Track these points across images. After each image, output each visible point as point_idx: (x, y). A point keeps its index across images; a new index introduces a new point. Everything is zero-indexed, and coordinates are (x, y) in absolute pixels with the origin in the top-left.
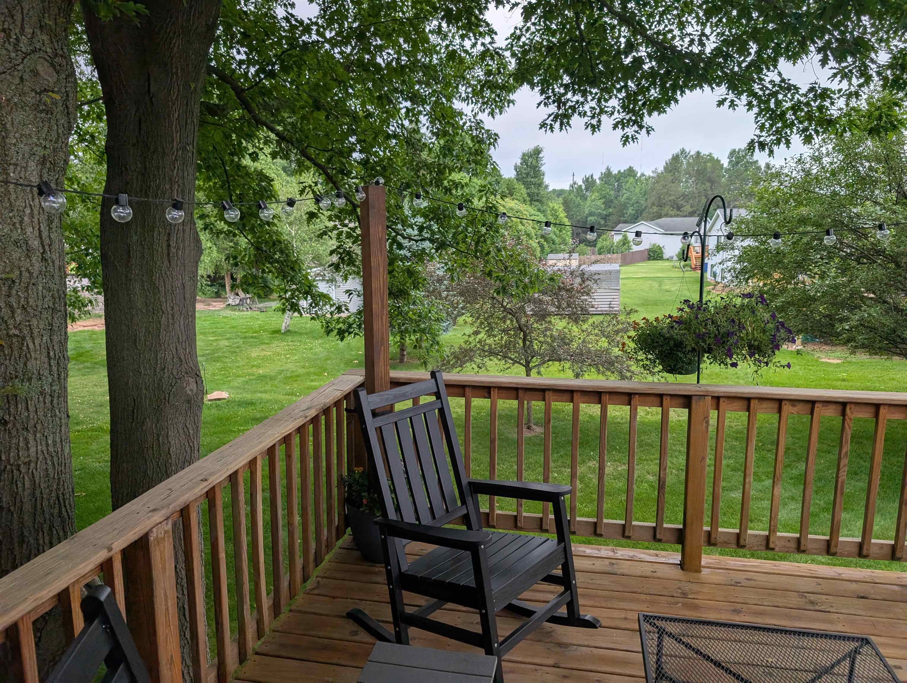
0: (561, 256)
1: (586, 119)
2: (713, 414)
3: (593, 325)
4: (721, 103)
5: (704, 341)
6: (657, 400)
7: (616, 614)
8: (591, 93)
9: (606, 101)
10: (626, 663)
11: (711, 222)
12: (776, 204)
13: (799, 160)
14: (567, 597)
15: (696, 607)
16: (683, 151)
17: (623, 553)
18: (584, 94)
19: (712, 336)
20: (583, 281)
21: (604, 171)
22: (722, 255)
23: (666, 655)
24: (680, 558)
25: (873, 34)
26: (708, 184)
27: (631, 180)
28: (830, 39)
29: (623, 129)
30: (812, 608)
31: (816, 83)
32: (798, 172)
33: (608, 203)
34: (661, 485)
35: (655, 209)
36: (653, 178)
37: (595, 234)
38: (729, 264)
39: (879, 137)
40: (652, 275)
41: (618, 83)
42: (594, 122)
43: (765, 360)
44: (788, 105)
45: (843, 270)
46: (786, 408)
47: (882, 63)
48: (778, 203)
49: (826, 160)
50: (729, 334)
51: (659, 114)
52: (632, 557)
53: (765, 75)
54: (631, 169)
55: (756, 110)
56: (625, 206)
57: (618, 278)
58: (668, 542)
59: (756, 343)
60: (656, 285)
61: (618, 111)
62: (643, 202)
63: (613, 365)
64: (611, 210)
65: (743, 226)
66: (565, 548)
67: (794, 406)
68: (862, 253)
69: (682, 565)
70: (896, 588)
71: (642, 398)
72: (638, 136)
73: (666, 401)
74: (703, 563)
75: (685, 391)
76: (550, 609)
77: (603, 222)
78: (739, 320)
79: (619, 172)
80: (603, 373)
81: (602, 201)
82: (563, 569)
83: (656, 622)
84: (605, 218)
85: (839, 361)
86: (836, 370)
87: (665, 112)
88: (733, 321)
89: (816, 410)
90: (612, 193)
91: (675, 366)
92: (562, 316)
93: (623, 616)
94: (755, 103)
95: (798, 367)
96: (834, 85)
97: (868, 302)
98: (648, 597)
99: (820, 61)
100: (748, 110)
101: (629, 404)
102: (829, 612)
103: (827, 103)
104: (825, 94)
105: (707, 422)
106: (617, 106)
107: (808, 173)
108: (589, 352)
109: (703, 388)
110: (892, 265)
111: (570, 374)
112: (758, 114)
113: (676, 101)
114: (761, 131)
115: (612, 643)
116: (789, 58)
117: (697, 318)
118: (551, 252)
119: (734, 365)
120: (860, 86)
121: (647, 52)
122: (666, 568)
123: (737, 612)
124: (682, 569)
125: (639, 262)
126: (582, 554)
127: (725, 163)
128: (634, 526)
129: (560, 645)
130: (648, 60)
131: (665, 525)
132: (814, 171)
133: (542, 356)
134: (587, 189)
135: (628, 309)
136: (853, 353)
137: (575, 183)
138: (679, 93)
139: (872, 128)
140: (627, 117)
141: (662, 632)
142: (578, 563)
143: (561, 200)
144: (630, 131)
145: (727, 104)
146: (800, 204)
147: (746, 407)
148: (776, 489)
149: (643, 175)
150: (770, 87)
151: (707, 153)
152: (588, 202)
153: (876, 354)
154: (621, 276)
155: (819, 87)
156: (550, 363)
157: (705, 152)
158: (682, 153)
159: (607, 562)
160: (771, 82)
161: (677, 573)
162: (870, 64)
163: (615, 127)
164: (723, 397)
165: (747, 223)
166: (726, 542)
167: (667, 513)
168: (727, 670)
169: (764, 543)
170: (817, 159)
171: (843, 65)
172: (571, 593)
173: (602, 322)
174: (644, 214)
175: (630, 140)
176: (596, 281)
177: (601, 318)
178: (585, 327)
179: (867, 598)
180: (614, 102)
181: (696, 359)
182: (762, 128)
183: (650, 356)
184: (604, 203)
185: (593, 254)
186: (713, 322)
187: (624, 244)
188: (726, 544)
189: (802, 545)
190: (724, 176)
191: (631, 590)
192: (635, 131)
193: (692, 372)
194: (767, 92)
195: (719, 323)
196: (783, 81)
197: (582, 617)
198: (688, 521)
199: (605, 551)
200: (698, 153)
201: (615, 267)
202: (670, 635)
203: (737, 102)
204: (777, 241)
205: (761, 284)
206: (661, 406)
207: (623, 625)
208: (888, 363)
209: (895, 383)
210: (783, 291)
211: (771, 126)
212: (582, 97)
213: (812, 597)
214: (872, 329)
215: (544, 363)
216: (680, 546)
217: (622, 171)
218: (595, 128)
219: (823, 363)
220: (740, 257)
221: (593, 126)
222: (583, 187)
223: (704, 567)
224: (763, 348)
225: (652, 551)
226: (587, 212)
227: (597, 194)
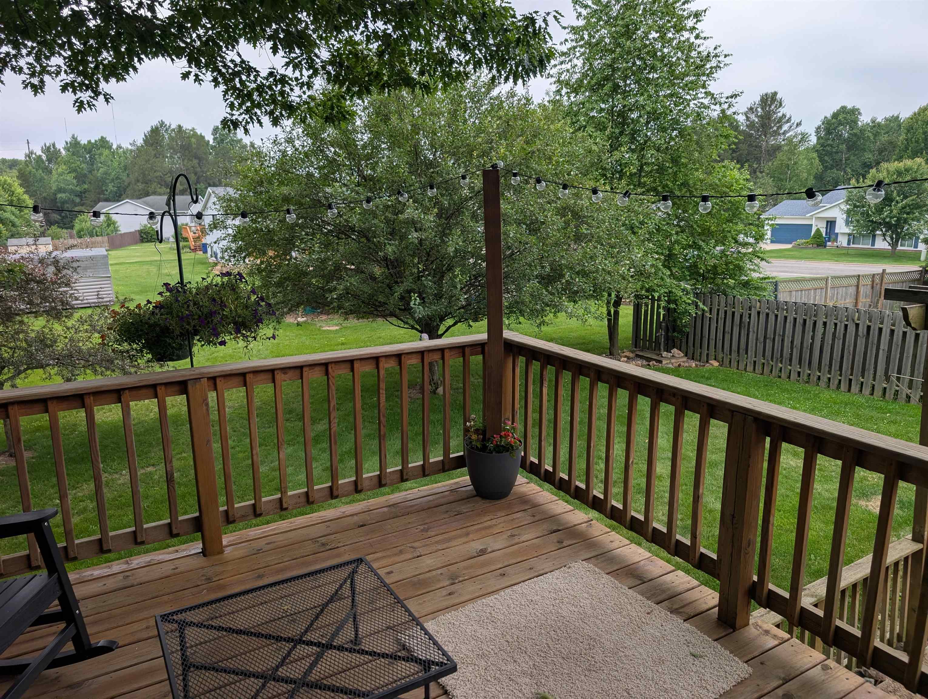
0: (23, 241)
1: (23, 77)
2: (212, 396)
3: (82, 321)
4: (185, 76)
5: (189, 324)
6: (151, 391)
7: (135, 627)
8: (26, 46)
9: (48, 58)
10: (151, 672)
11: (204, 200)
12: (261, 183)
13: (275, 141)
14: (72, 630)
15: (222, 587)
16: (162, 123)
17: (138, 561)
18: (16, 46)
19: (196, 317)
20: (59, 271)
21: (69, 140)
22: (217, 234)
23: (192, 646)
24: (201, 546)
25: (314, 31)
26: (195, 162)
27: (106, 152)
28: (277, 29)
29: (74, 92)
30: (324, 549)
31: (273, 68)
32: (275, 152)
33: (81, 178)
34: (170, 479)
35: (140, 186)
36: (131, 151)
37: (41, 214)
38: (225, 243)
39: (334, 125)
40: (148, 259)
41: (60, 38)
42: (35, 81)
43: (253, 335)
44: (253, 85)
45: (327, 245)
46: (279, 376)
47: (324, 59)
48: (262, 182)
49: (297, 143)
50: (212, 314)
51: (118, 81)
52: (149, 562)
53: (225, 53)
54: (103, 140)
55: (222, 87)
56: (103, 182)
57: (106, 264)
58: (187, 534)
59: (240, 320)
60: (154, 269)
61: (66, 72)
62: (124, 178)
63: (112, 362)
64: (86, 186)
65: (233, 204)
66: (59, 579)
67: (285, 373)
68: (340, 230)
69: (204, 553)
70: (385, 509)
71: (134, 392)
72: (94, 102)
73: (161, 391)
74: (224, 543)
75: (179, 377)
76: (49, 654)
77: (78, 200)
78: (221, 298)
79: (89, 142)
80: (102, 374)
81: (73, 175)
82: (61, 604)
83: (175, 617)
84: (80, 195)
85: (337, 328)
86: (336, 335)
87: (125, 79)
88: (214, 300)
89: (305, 374)
90: (84, 166)
91: (164, 353)
92: (36, 314)
93: (144, 626)
94: (220, 79)
95: (304, 338)
96: (289, 72)
97: (349, 273)
98: (171, 597)
99: (271, 48)
100: (215, 86)
101: (120, 401)
102: (338, 547)
103: (287, 89)
104: (283, 80)
105: (207, 405)
106: (63, 65)
107: (284, 153)
108: (80, 351)
109: (197, 371)
110: (363, 240)
111: (58, 380)
112: (226, 92)
113: (135, 69)
114: (232, 109)
115: (135, 658)
116: (249, 40)
117: (177, 300)
118: (12, 236)
119: (223, 343)
120: (310, 77)
121: (89, 7)
122: (189, 560)
123: (260, 577)
124: (205, 555)
125: (130, 244)
126: (90, 578)
127: (209, 138)
128: (146, 529)
129: (71, 686)
130: (91, 17)
131: (180, 518)
132: (290, 153)
133: (16, 366)
134: (50, 160)
135: (121, 298)
136: (346, 319)
137: (32, 153)
138: (136, 59)
139: (327, 116)
140: (79, 80)
141: (183, 625)
142: (79, 592)
143: (15, 172)
144: (85, 96)
145: (192, 77)
146: (281, 183)
147: (242, 383)
148: (281, 452)
149: (119, 147)
150: (232, 66)
151: (190, 128)
152: (55, 176)
153: (363, 318)
154: (110, 262)
155: (277, 73)
156: (29, 371)
157: (187, 126)
158: (161, 126)
159: (120, 577)
160: (232, 61)
161: (202, 560)
162: (315, 58)
163: (64, 88)
164: (219, 376)
165: (235, 201)
166: (243, 516)
167: (180, 505)
168: (258, 635)
169: (278, 505)
170: (290, 141)
171: (293, 55)
172: (76, 625)
173: (91, 316)
174: (129, 192)
175: (86, 106)
176: (75, 269)
177: (89, 311)
178: (70, 324)
179: (365, 525)
180: (56, 61)
181: (186, 343)
182: (232, 106)
183: (135, 346)
184: (75, 178)
185: (71, 237)
186: (195, 304)
187: (109, 225)
188: (244, 517)
189: (310, 497)
190: (211, 154)
191: (151, 596)
192: (90, 97)
193: (185, 357)
194: (230, 71)
195: (201, 303)
196: (243, 61)
197: (94, 646)
198: (204, 508)
199: (117, 567)
200: (180, 127)
201: (101, 251)
202: (191, 624)
203: (202, 77)
204: (245, 220)
205: (258, 262)
206: (156, 396)
207: (145, 635)
208: (374, 325)
209: (381, 340)
210: (279, 266)
211: (240, 105)
212: (13, 48)
213: (323, 540)
214: (355, 296)
215: (19, 374)
216: (199, 534)
217: (93, 141)
218: (38, 89)
219: (325, 331)
220: (235, 236)
221: (33, 86)
222: (44, 157)
223: (227, 546)
224: (248, 323)
225: (170, 549)
226: (54, 188)
227: (64, 167)
